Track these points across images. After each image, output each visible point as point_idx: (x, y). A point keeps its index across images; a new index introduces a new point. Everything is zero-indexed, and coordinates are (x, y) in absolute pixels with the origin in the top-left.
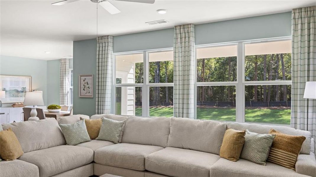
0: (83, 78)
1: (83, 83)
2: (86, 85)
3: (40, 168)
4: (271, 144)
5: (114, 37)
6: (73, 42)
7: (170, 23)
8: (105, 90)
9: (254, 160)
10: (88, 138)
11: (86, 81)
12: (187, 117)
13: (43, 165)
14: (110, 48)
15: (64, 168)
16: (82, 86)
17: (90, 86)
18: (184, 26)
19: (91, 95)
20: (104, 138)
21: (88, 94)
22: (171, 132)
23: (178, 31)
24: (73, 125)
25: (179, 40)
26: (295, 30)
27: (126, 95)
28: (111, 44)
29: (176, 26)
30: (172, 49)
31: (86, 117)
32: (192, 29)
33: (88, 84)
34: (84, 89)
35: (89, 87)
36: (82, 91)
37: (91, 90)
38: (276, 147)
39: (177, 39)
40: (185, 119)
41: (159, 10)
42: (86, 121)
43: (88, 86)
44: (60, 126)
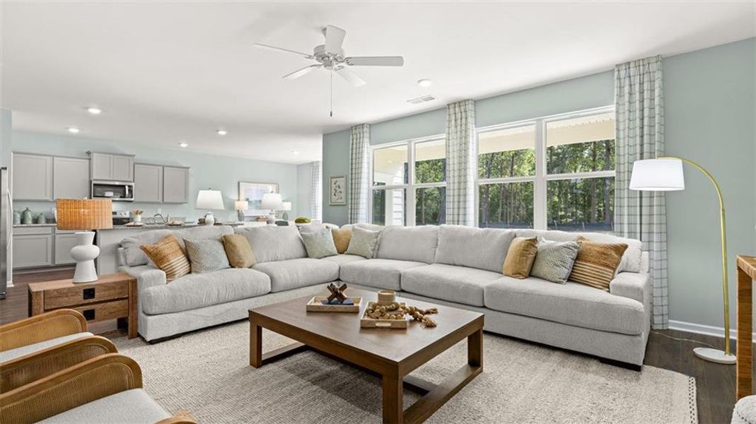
0: (334, 180)
1: (334, 186)
2: (337, 188)
3: (272, 279)
4: (574, 255)
5: (371, 125)
6: (322, 136)
7: (439, 101)
8: (359, 193)
9: (549, 277)
10: (335, 251)
11: (337, 184)
12: (465, 224)
13: (276, 275)
14: (366, 140)
15: (302, 281)
16: (333, 191)
17: (343, 189)
18: (459, 103)
19: (343, 200)
20: (354, 251)
21: (339, 201)
22: (439, 243)
23: (452, 111)
24: (316, 234)
25: (453, 122)
26: (620, 96)
28: (367, 135)
29: (448, 105)
30: (444, 136)
31: (336, 227)
32: (470, 107)
33: (339, 187)
34: (335, 195)
35: (340, 192)
36: (333, 197)
37: (343, 195)
38: (582, 260)
39: (450, 121)
40: (461, 226)
41: (419, 81)
42: (333, 231)
43: (339, 190)
44: (301, 235)
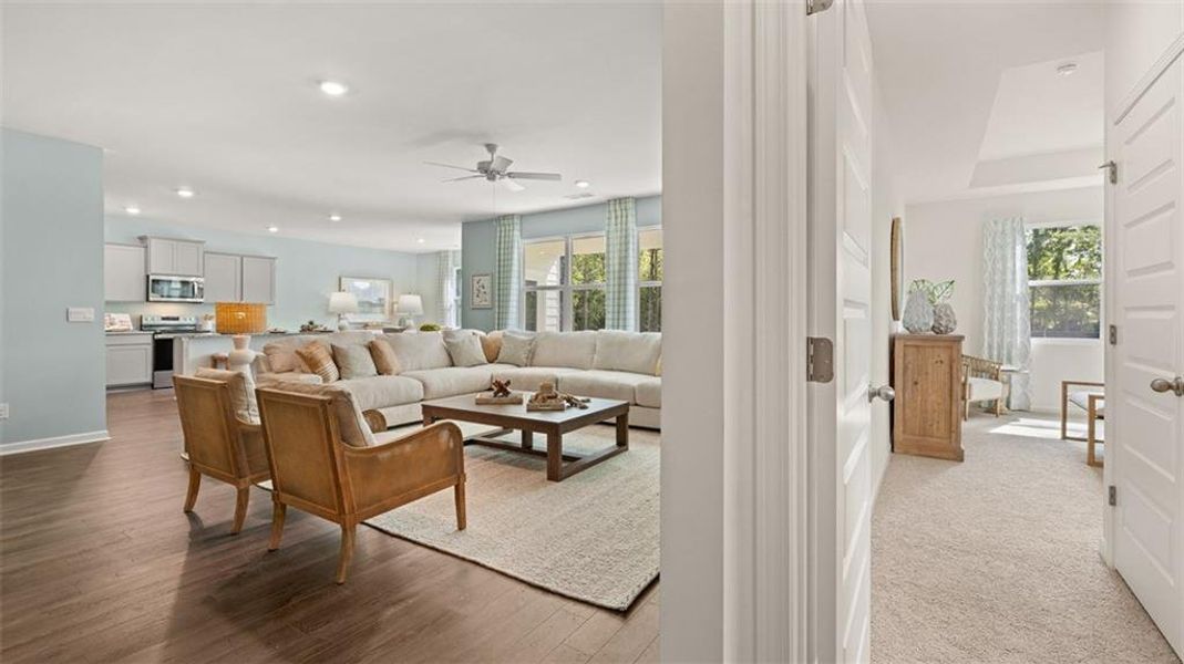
0: (477, 278)
1: (476, 286)
2: (481, 289)
3: (425, 386)
5: (522, 216)
6: (460, 225)
7: (599, 196)
8: (508, 295)
10: (484, 359)
11: (481, 284)
12: (625, 327)
13: (428, 381)
14: (517, 233)
15: (454, 390)
16: (476, 292)
17: (488, 290)
18: (620, 200)
19: (487, 304)
20: (506, 359)
21: (483, 303)
22: (597, 348)
23: (612, 208)
24: (463, 342)
25: (613, 220)
27: (544, 308)
28: (517, 227)
29: (609, 201)
30: (604, 233)
31: (483, 334)
32: (630, 205)
33: (483, 287)
34: (478, 296)
35: (485, 293)
36: (475, 297)
37: (488, 297)
39: (609, 219)
40: (621, 331)
41: (577, 182)
42: (481, 338)
43: (483, 291)
44: (448, 343)
